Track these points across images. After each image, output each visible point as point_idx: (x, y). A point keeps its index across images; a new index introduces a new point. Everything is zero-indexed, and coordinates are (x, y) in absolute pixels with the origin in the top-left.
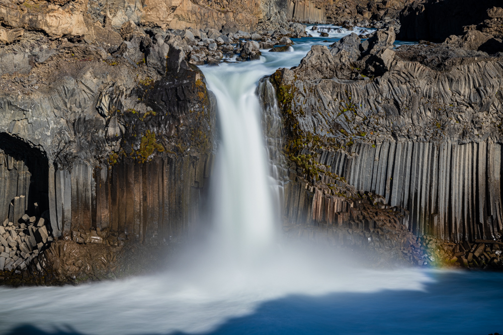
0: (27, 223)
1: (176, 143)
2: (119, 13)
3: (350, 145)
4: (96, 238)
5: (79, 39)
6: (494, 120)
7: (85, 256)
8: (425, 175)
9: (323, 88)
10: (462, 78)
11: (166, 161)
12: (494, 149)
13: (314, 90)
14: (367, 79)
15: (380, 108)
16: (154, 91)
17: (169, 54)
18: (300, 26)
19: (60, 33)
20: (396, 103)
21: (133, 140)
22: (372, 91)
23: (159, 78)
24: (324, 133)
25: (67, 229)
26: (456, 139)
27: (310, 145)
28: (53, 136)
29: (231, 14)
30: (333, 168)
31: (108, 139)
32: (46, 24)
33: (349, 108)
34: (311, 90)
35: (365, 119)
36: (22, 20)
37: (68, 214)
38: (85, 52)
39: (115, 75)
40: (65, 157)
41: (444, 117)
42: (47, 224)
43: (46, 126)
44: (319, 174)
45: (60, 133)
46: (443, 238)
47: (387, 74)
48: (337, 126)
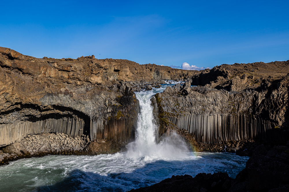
0: (84, 137)
1: (127, 114)
2: (112, 77)
3: (178, 115)
4: (103, 142)
5: (100, 84)
6: (219, 109)
7: (100, 147)
8: (199, 124)
9: (170, 99)
10: (210, 96)
11: (124, 119)
12: (219, 117)
13: (167, 99)
14: (183, 96)
15: (186, 105)
16: (121, 99)
17: (125, 89)
18: (163, 81)
19: (95, 82)
20: (191, 103)
21: (115, 113)
22: (184, 100)
23: (123, 95)
24: (170, 112)
25: (95, 138)
26: (208, 114)
27: (166, 115)
28: (92, 112)
29: (143, 77)
30: (173, 122)
31: (108, 113)
32: (91, 80)
33: (177, 105)
34: (166, 99)
35: (182, 108)
36: (84, 79)
37: (96, 135)
38: (102, 88)
39: (110, 94)
40: (95, 118)
41: (205, 107)
42: (89, 137)
43: (90, 109)
44: (169, 124)
45: (94, 111)
46: (205, 143)
47: (188, 95)
48: (174, 110)
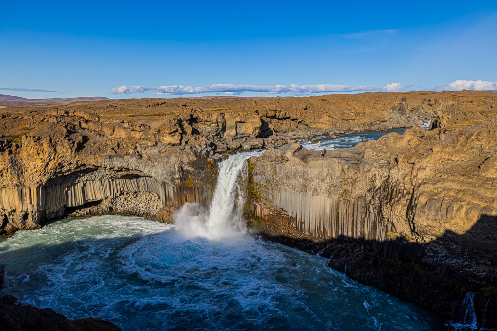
3: (273, 189)
6: (327, 187)
9: (267, 165)
10: (314, 167)
11: (197, 188)
12: (327, 199)
15: (285, 176)
16: (195, 163)
17: (200, 151)
19: (167, 143)
21: (185, 179)
23: (196, 159)
24: (263, 183)
26: (312, 192)
27: (258, 187)
31: (176, 179)
32: (163, 140)
33: (275, 174)
34: (262, 166)
35: (279, 179)
40: (164, 183)
41: (307, 182)
44: (261, 199)
48: (269, 181)
